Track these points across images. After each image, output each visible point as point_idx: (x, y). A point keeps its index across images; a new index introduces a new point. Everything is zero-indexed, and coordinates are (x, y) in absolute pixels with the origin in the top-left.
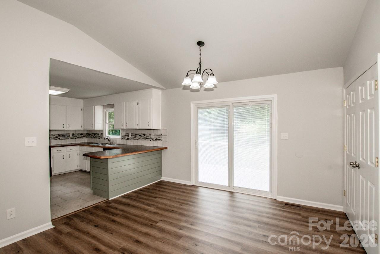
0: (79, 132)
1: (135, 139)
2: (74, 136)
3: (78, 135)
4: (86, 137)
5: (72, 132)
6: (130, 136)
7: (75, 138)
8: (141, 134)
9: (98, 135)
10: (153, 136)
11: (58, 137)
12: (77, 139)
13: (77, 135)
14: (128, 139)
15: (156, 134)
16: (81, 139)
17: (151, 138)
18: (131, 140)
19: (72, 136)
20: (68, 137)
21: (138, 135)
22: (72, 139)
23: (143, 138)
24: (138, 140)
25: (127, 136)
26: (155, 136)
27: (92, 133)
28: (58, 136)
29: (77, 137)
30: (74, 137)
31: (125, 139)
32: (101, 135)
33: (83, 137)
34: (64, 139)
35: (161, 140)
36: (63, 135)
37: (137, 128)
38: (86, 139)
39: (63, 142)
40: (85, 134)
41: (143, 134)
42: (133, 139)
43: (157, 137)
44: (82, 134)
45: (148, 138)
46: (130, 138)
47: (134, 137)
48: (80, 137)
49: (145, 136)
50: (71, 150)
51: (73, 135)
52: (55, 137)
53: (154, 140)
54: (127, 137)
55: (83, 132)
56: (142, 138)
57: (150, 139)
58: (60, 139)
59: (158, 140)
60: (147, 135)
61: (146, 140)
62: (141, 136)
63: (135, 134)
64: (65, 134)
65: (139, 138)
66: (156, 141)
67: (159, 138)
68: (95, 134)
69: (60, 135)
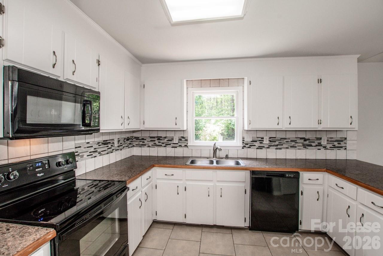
1: (279, 147)
3: (123, 142)
5: (117, 137)
6: (266, 141)
7: (120, 148)
8: (296, 138)
9: (171, 140)
14: (260, 148)
15: (333, 138)
16: (128, 150)
17: (320, 145)
18: (268, 150)
19: (117, 145)
22: (117, 152)
24: (287, 150)
25: (258, 142)
26: (331, 141)
30: (120, 145)
31: (253, 147)
32: (180, 139)
33: (129, 146)
34: (107, 152)
35: (344, 148)
36: (104, 143)
39: (105, 161)
40: (131, 138)
41: (301, 139)
42: (275, 147)
45: (313, 144)
46: (266, 146)
47: (277, 143)
48: (126, 145)
49: (307, 142)
51: (118, 142)
52: (92, 149)
53: (327, 149)
54: (257, 144)
55: (129, 135)
56: (297, 145)
57: (319, 147)
59: (337, 147)
60: (312, 140)
61: (308, 148)
62: (296, 142)
63: (281, 139)
64: (108, 142)
65: (292, 145)
66: (333, 149)
67: (338, 144)
68: (161, 139)
69: (101, 144)
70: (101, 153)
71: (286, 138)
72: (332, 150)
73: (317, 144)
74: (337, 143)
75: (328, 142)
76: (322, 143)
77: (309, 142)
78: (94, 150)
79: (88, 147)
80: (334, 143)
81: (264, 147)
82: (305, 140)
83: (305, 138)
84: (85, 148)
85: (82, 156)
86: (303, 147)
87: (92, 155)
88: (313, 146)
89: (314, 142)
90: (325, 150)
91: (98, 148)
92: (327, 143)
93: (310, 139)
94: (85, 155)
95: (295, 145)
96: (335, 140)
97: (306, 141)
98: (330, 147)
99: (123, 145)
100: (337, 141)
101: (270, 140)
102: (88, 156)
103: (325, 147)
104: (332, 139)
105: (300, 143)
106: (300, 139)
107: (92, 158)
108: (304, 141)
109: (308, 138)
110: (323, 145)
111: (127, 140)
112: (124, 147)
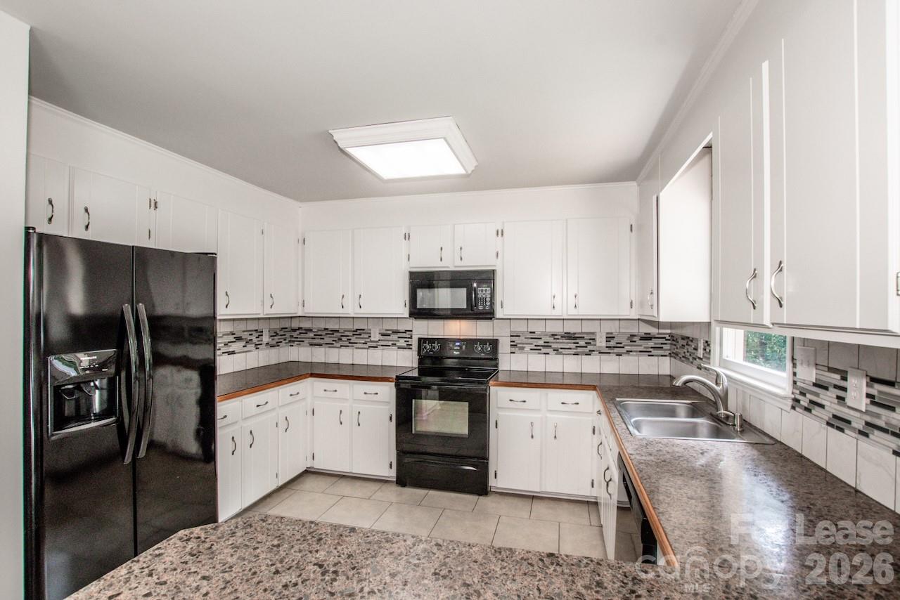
0: (634, 331)
2: (612, 343)
3: (628, 342)
4: (667, 353)
5: (606, 329)
7: (616, 350)
9: (696, 349)
11: (554, 346)
12: (624, 358)
13: (625, 342)
14: (839, 423)
16: (644, 359)
19: (604, 344)
20: (590, 348)
22: (604, 357)
25: (834, 393)
27: (683, 338)
28: (551, 339)
29: (623, 350)
30: (614, 346)
32: (705, 350)
33: (654, 352)
34: (572, 351)
36: (570, 336)
38: (668, 358)
39: (568, 364)
40: (660, 337)
44: (647, 337)
46: (857, 422)
48: (642, 349)
50: (563, 408)
51: (609, 338)
52: (541, 342)
54: (830, 402)
55: (653, 329)
58: (561, 353)
64: (576, 335)
68: (690, 343)
69: (559, 337)
70: (560, 350)
78: (543, 344)
79: (532, 338)
81: (849, 422)
84: (526, 338)
85: (523, 348)
87: (540, 350)
91: (553, 342)
94: (527, 348)
99: (626, 347)
101: (874, 392)
102: (532, 349)
107: (539, 353)
111: (642, 339)
112: (628, 352)
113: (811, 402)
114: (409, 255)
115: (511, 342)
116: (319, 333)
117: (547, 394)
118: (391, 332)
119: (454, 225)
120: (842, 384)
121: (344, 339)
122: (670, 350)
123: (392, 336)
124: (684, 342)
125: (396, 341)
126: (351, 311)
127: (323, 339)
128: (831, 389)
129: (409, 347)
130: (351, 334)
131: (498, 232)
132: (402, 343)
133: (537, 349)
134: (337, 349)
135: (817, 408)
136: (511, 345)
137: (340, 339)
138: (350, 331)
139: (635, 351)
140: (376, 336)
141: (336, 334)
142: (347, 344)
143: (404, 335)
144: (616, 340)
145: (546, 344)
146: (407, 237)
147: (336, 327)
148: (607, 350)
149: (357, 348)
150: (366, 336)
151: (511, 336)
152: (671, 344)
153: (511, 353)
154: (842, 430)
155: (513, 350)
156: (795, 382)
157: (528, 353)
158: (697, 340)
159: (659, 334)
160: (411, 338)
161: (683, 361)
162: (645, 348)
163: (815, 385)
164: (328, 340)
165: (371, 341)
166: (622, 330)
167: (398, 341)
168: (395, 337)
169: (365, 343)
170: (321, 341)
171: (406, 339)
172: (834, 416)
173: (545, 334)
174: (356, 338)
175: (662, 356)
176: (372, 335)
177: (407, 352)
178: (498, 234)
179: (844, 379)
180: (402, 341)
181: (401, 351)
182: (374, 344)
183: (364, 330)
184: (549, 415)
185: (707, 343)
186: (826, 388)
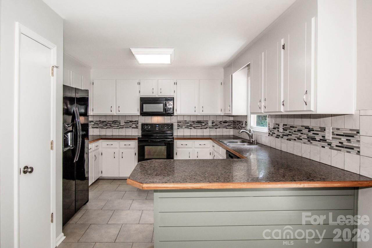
0: (221, 120)
1: (289, 137)
2: (214, 124)
3: (219, 124)
4: (232, 127)
5: (212, 119)
6: (281, 130)
7: (215, 127)
8: (302, 126)
9: (242, 125)
10: (331, 136)
11: (193, 126)
12: (218, 130)
14: (278, 137)
15: (338, 129)
16: (225, 130)
17: (324, 140)
18: (282, 140)
19: (211, 125)
20: (206, 126)
21: (296, 129)
22: (211, 129)
23: (305, 137)
24: (295, 142)
26: (337, 135)
27: (238, 122)
28: (193, 123)
29: (218, 127)
30: (215, 125)
31: (274, 135)
32: (245, 124)
33: (228, 127)
34: (200, 128)
35: (356, 150)
36: (199, 122)
37: (283, 110)
38: (232, 129)
39: (198, 132)
40: (230, 122)
41: (307, 128)
42: (287, 138)
43: (344, 139)
44: (225, 122)
45: (318, 138)
47: (288, 132)
48: (223, 126)
49: (311, 134)
50: (200, 146)
51: (213, 123)
52: (189, 125)
53: (332, 148)
54: (276, 131)
55: (227, 119)
56: (303, 136)
57: (323, 144)
58: (196, 128)
59: (346, 148)
60: (316, 131)
61: (311, 143)
62: (301, 132)
63: (291, 127)
64: (201, 122)
65: (298, 136)
66: (340, 150)
67: (348, 142)
68: (240, 123)
69: (195, 122)
70: (196, 127)
71: (294, 126)
72: (339, 152)
73: (322, 138)
74: (345, 140)
75: (333, 136)
76: (326, 138)
77: (313, 134)
79: (185, 123)
80: (340, 139)
81: (280, 136)
82: (310, 130)
83: (309, 126)
84: (183, 123)
85: (182, 127)
86: (307, 140)
88: (316, 141)
89: (318, 134)
90: (330, 150)
91: (193, 125)
92: (332, 138)
93: (314, 129)
95: (301, 136)
96: (342, 134)
97: (310, 132)
98: (337, 146)
100: (346, 136)
101: (284, 128)
102: (185, 127)
103: (330, 145)
104: (338, 131)
105: (305, 134)
106: (305, 128)
107: (188, 129)
108: (309, 132)
109: (312, 127)
110: (327, 141)
111: (224, 122)
112: (219, 127)
113: (273, 133)
114: (140, 91)
115: (178, 124)
116: (97, 122)
117: (194, 142)
118: (129, 122)
119: (158, 80)
120: (278, 127)
121: (108, 125)
122: (233, 126)
123: (130, 123)
124: (238, 123)
125: (131, 125)
126: (114, 113)
127: (99, 125)
128: (277, 129)
129: (137, 127)
130: (111, 123)
131: (175, 83)
132: (134, 126)
133: (187, 127)
134: (105, 129)
135: (274, 134)
136: (178, 126)
137: (106, 125)
138: (111, 122)
139: (222, 127)
140: (122, 123)
141: (104, 123)
142: (110, 127)
143: (135, 123)
144: (215, 123)
145: (191, 125)
146: (139, 84)
147: (105, 120)
148: (212, 127)
149: (114, 129)
150: (118, 123)
151: (178, 122)
152: (233, 124)
153: (178, 129)
154: (278, 138)
155: (178, 128)
156: (269, 129)
157: (184, 129)
158: (243, 122)
159: (229, 121)
160: (138, 124)
161: (238, 129)
162: (225, 126)
163: (273, 128)
164: (100, 125)
165: (120, 125)
166: (217, 120)
167: (132, 125)
168: (131, 124)
169: (118, 126)
170: (98, 126)
171: (136, 124)
172: (277, 135)
173: (190, 121)
174: (114, 124)
175: (230, 128)
176: (121, 123)
177: (136, 129)
178: (175, 84)
179: (279, 126)
180: (134, 125)
181: (133, 130)
182: (122, 127)
183: (117, 121)
184: (195, 149)
185: (246, 122)
186: (275, 129)
